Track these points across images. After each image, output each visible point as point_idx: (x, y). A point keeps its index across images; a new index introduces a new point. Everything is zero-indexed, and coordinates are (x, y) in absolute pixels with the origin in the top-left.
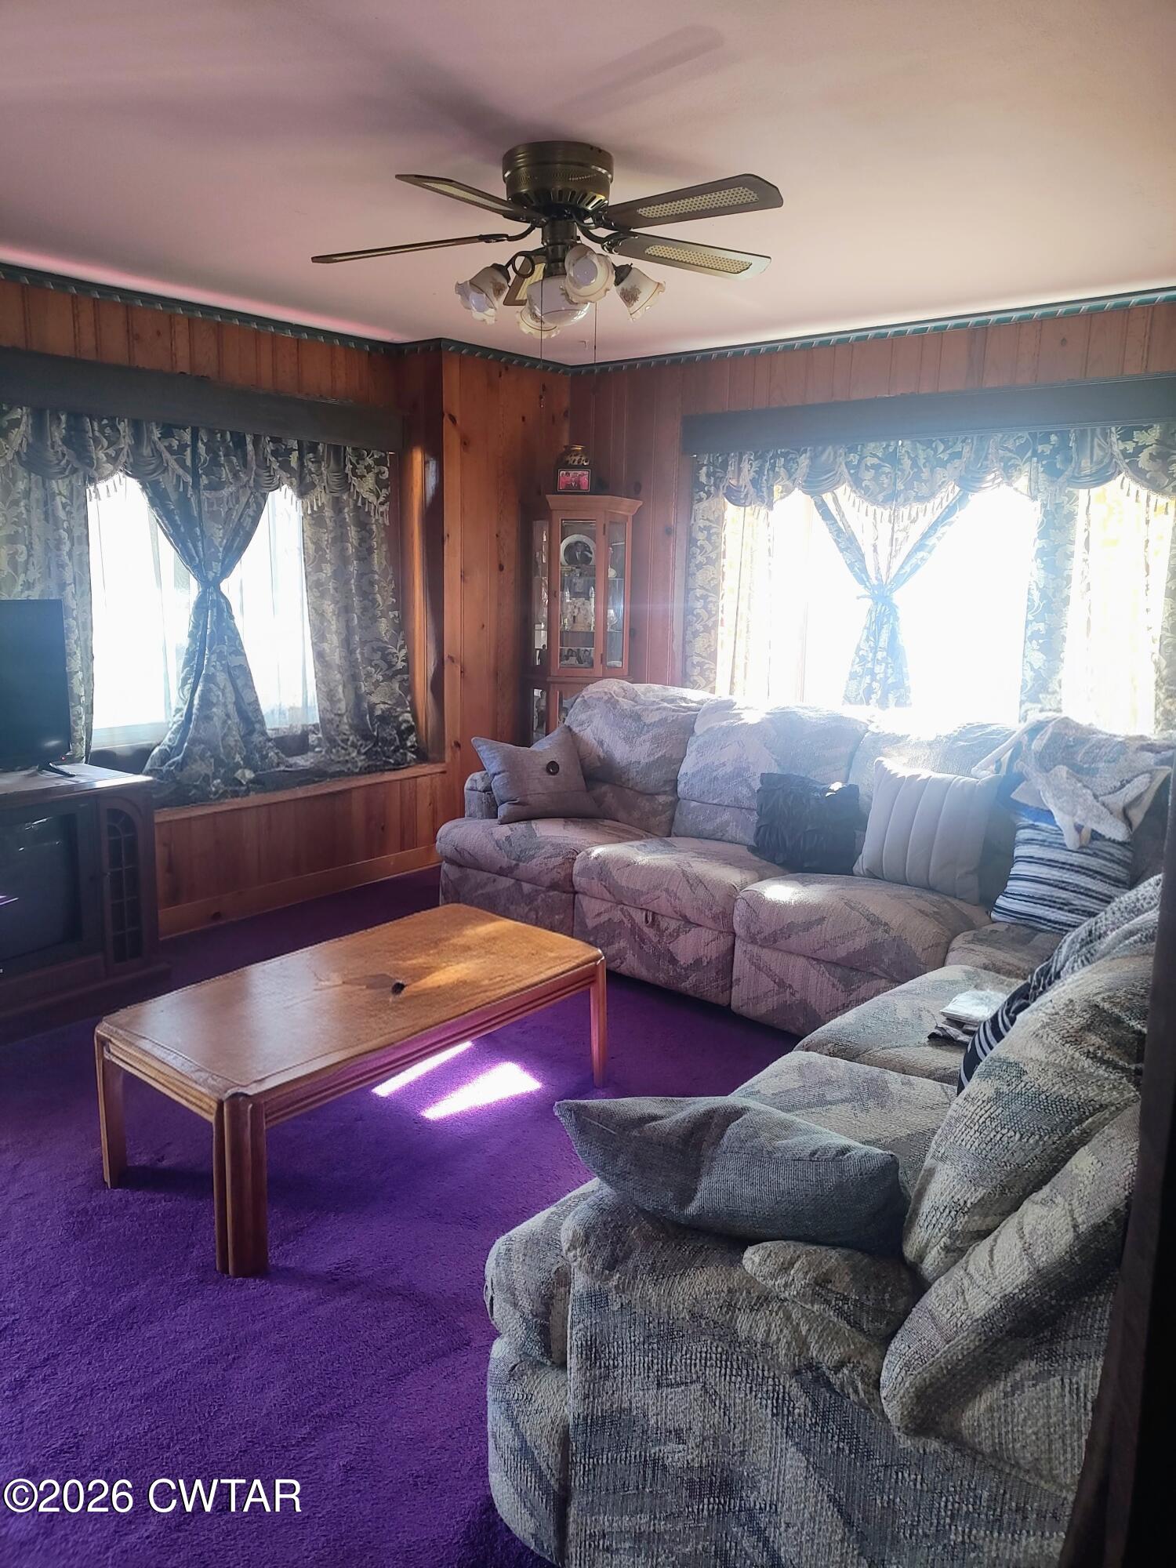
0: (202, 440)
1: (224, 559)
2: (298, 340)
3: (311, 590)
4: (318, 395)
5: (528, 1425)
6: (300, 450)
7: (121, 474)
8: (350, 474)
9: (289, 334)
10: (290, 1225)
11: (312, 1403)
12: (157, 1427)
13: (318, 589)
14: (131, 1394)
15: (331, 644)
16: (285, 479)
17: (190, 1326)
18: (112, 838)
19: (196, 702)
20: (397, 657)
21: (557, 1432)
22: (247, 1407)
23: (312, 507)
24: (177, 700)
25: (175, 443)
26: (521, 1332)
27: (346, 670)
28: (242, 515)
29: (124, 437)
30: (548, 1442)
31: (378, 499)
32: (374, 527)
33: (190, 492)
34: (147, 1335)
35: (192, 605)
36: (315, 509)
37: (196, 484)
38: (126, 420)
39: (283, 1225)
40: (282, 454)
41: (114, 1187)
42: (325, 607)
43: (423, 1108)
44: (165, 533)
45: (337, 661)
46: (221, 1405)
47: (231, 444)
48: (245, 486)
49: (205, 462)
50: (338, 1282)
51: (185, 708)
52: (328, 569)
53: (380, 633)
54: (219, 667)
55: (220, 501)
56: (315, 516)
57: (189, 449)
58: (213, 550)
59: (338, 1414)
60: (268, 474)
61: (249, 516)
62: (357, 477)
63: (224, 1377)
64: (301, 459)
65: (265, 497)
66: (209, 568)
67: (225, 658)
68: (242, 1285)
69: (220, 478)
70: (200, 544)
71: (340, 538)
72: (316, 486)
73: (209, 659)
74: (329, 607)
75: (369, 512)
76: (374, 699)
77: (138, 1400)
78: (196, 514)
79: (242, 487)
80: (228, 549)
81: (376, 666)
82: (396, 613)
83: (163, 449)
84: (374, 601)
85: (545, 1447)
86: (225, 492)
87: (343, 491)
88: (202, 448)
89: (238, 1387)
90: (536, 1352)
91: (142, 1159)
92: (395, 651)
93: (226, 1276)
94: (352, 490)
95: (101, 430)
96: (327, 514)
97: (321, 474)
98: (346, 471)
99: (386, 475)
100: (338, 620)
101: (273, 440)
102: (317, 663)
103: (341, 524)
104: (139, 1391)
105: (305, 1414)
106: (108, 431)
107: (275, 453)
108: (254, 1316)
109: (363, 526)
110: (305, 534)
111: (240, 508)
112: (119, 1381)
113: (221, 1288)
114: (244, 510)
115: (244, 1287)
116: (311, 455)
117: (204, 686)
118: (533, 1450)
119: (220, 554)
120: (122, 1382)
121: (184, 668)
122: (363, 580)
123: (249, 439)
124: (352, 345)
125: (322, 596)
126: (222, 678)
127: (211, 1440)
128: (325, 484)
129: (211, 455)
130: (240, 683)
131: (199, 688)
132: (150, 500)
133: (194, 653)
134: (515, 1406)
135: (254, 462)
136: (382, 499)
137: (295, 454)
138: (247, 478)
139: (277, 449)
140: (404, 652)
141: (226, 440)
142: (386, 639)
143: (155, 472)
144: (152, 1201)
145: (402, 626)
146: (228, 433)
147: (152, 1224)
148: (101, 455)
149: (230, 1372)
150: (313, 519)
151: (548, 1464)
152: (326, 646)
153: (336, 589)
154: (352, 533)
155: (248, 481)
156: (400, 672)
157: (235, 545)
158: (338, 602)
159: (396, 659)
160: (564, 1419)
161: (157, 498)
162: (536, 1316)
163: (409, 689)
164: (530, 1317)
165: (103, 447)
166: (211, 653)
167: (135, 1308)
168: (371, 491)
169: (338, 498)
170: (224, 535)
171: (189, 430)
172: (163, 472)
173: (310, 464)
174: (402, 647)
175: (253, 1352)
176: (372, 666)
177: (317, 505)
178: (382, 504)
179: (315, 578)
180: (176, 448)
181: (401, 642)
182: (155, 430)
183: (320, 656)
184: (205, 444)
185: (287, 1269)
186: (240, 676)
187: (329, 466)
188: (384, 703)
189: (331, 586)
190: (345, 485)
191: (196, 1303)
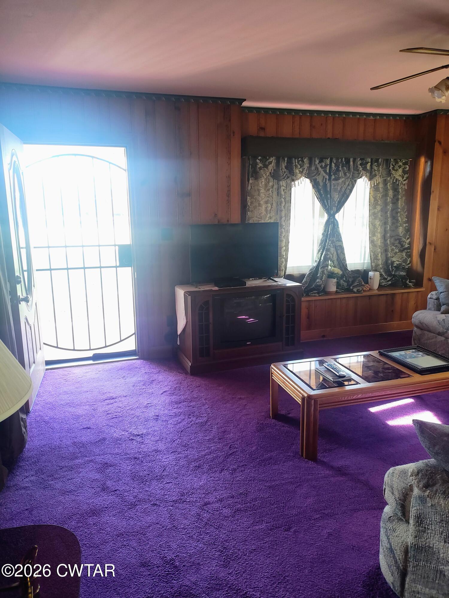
0: (334, 162)
1: (337, 207)
2: (375, 119)
3: (371, 216)
4: (381, 140)
5: (393, 540)
6: (371, 162)
7: (304, 177)
8: (392, 170)
9: (372, 117)
10: (328, 447)
11: (322, 508)
12: (271, 497)
13: (373, 216)
14: (265, 484)
15: (377, 237)
16: (364, 174)
17: (288, 470)
18: (287, 304)
19: (322, 258)
20: (406, 243)
21: (403, 547)
22: (300, 501)
23: (374, 184)
24: (316, 257)
25: (324, 164)
26: (394, 504)
27: (383, 248)
28: (346, 189)
29: (306, 164)
30: (400, 550)
31: (403, 179)
32: (400, 190)
33: (327, 181)
34: (274, 468)
35: (324, 223)
36: (375, 184)
37: (330, 179)
38: (307, 158)
39: (325, 446)
40: (364, 165)
41: (273, 418)
42: (376, 223)
43: (388, 420)
44: (317, 198)
45: (379, 244)
46: (292, 498)
47: (344, 163)
48: (348, 178)
49: (334, 170)
50: (340, 471)
51: (318, 260)
52: (379, 208)
53: (399, 233)
54: (332, 246)
55: (338, 184)
56: (375, 187)
57: (328, 166)
58: (334, 203)
59: (330, 515)
60: (357, 173)
61: (349, 189)
62: (395, 170)
63: (295, 489)
64: (371, 165)
65: (355, 181)
66: (331, 209)
67: (334, 242)
68: (307, 462)
69: (339, 176)
70: (329, 201)
71: (386, 195)
72: (376, 175)
73: (328, 243)
74: (378, 223)
75: (398, 184)
76: (394, 259)
77: (267, 487)
78: (329, 190)
79: (347, 178)
80: (339, 202)
81: (396, 246)
82: (407, 225)
83: (319, 167)
84: (397, 220)
85: (399, 551)
86: (340, 181)
87: (388, 177)
88: (333, 165)
89: (298, 494)
90: (399, 514)
91: (283, 412)
92: (405, 240)
93: (302, 457)
94: (392, 176)
95: (298, 162)
96: (380, 186)
97: (379, 170)
98: (390, 169)
99: (408, 169)
100: (381, 228)
101: (361, 159)
102: (371, 245)
103: (386, 190)
104: (267, 484)
105: (319, 511)
106: (300, 162)
107: (361, 164)
108: (309, 474)
109: (395, 189)
110: (371, 195)
111: (345, 186)
112: (263, 479)
113: (300, 461)
114: (347, 187)
115: (308, 463)
116: (376, 164)
117: (325, 253)
118: (394, 551)
119: (336, 204)
120: (263, 480)
121: (320, 246)
122: (393, 212)
123: (351, 160)
124: (398, 118)
125: (375, 218)
126: (332, 250)
127: (286, 508)
128: (381, 174)
129: (336, 167)
130: (339, 252)
131: (324, 253)
132: (313, 186)
133: (323, 240)
134: (389, 531)
135: (352, 168)
136: (405, 179)
137: (369, 164)
138: (350, 175)
139: (362, 163)
140: (409, 240)
141: (342, 161)
142: (401, 235)
143: (315, 176)
144: (283, 426)
145: (409, 231)
146: (344, 158)
147: (282, 434)
148: (297, 171)
149: (297, 489)
150: (374, 188)
151: (399, 558)
152: (375, 238)
153: (381, 216)
154: (391, 193)
155: (350, 176)
156: (407, 249)
157: (342, 201)
158: (381, 221)
159: (405, 244)
160: (407, 543)
161: (315, 185)
162: (400, 500)
163: (410, 256)
164: (398, 500)
165: (298, 168)
166: (329, 241)
167: (271, 458)
168: (400, 176)
169: (385, 179)
170: (338, 197)
171: (329, 159)
172: (319, 175)
173: (375, 167)
174: (408, 239)
175: (306, 485)
176: (394, 246)
177: (376, 183)
178: (405, 180)
179: (373, 212)
180: (324, 166)
181: (408, 237)
182: (317, 160)
183: (372, 242)
184: (334, 164)
185: (324, 462)
186: (340, 250)
187: (383, 167)
188: (398, 261)
189: (379, 214)
190: (389, 174)
191: (291, 463)
